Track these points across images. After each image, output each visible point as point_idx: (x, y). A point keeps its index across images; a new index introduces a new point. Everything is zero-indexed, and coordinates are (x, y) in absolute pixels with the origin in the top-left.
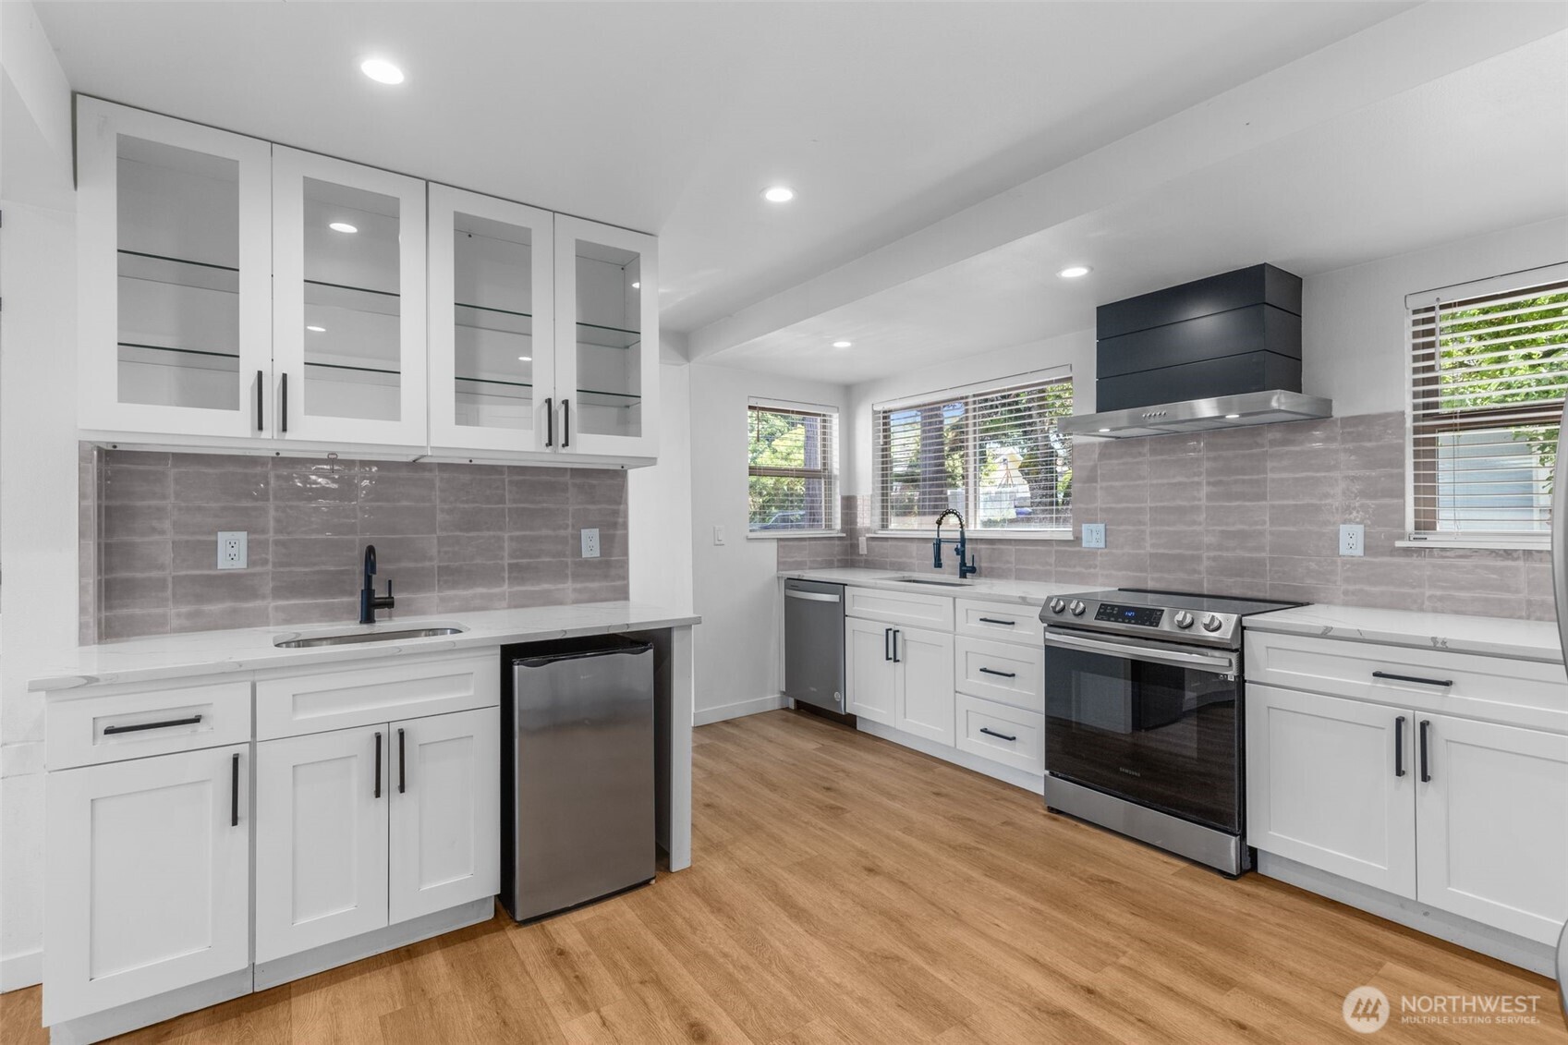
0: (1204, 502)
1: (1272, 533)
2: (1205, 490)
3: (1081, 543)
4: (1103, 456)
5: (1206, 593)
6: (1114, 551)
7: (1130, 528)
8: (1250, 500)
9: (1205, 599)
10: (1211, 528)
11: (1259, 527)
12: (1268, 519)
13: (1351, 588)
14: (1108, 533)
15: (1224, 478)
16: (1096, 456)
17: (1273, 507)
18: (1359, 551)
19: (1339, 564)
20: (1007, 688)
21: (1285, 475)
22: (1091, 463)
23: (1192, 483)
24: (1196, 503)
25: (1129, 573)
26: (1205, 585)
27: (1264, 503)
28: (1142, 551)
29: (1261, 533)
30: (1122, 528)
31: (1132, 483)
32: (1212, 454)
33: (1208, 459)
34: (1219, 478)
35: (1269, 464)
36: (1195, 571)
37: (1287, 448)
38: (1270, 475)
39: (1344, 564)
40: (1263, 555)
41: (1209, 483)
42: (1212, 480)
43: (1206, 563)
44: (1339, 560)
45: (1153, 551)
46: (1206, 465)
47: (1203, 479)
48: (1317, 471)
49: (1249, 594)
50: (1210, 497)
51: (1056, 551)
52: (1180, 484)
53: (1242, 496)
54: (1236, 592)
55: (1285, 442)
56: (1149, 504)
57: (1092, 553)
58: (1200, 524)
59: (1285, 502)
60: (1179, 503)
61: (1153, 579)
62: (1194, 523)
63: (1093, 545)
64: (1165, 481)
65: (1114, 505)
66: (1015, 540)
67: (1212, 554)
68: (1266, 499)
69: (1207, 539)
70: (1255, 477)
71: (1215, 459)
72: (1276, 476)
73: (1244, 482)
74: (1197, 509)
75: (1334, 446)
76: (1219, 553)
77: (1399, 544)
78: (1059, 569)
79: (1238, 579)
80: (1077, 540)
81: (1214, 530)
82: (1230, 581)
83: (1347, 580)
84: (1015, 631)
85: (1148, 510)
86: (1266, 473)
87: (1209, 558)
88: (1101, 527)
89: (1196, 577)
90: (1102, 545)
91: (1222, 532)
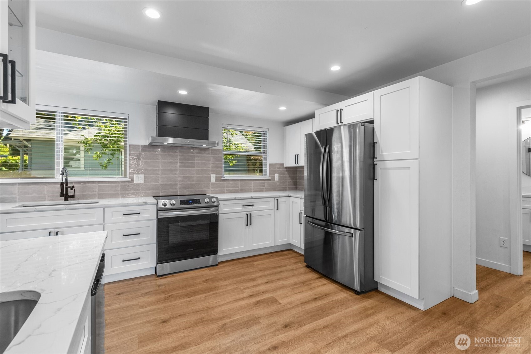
0: (178, 168)
1: (196, 177)
2: (179, 164)
3: (134, 182)
4: (143, 151)
5: (179, 195)
6: (148, 184)
7: (154, 176)
8: (191, 168)
9: (178, 196)
10: (180, 176)
11: (193, 175)
12: (195, 173)
13: (213, 189)
14: (145, 178)
15: (184, 161)
16: (140, 150)
17: (196, 170)
18: (214, 181)
19: (211, 184)
20: (136, 240)
21: (199, 162)
22: (138, 152)
23: (175, 162)
24: (176, 168)
25: (153, 191)
26: (179, 192)
27: (194, 169)
28: (158, 183)
29: (193, 177)
30: (150, 176)
31: (154, 161)
32: (180, 154)
33: (180, 155)
34: (182, 161)
35: (196, 159)
36: (176, 189)
37: (200, 155)
38: (196, 161)
39: (212, 184)
40: (194, 183)
41: (180, 162)
42: (181, 161)
43: (179, 186)
44: (211, 183)
45: (162, 183)
46: (179, 157)
47: (178, 161)
48: (206, 161)
49: (191, 194)
50: (180, 167)
51: (121, 185)
52: (171, 162)
53: (189, 167)
54: (187, 194)
55: (199, 153)
56: (161, 168)
57: (138, 185)
58: (177, 174)
59: (199, 169)
60: (170, 168)
61: (162, 192)
62: (175, 174)
63: (139, 182)
64: (166, 161)
65: (148, 168)
66: (98, 182)
67: (180, 183)
68: (195, 168)
69: (179, 179)
70: (192, 162)
71: (181, 156)
72: (197, 162)
73: (189, 163)
74: (176, 170)
75: (210, 155)
76: (182, 183)
77: (222, 179)
78: (122, 192)
79: (187, 190)
80: (132, 181)
81: (181, 176)
82: (185, 190)
83: (212, 188)
84: (140, 216)
85: (160, 170)
86: (195, 161)
87: (180, 184)
88: (143, 176)
89: (176, 190)
90: (143, 182)
91: (184, 177)
